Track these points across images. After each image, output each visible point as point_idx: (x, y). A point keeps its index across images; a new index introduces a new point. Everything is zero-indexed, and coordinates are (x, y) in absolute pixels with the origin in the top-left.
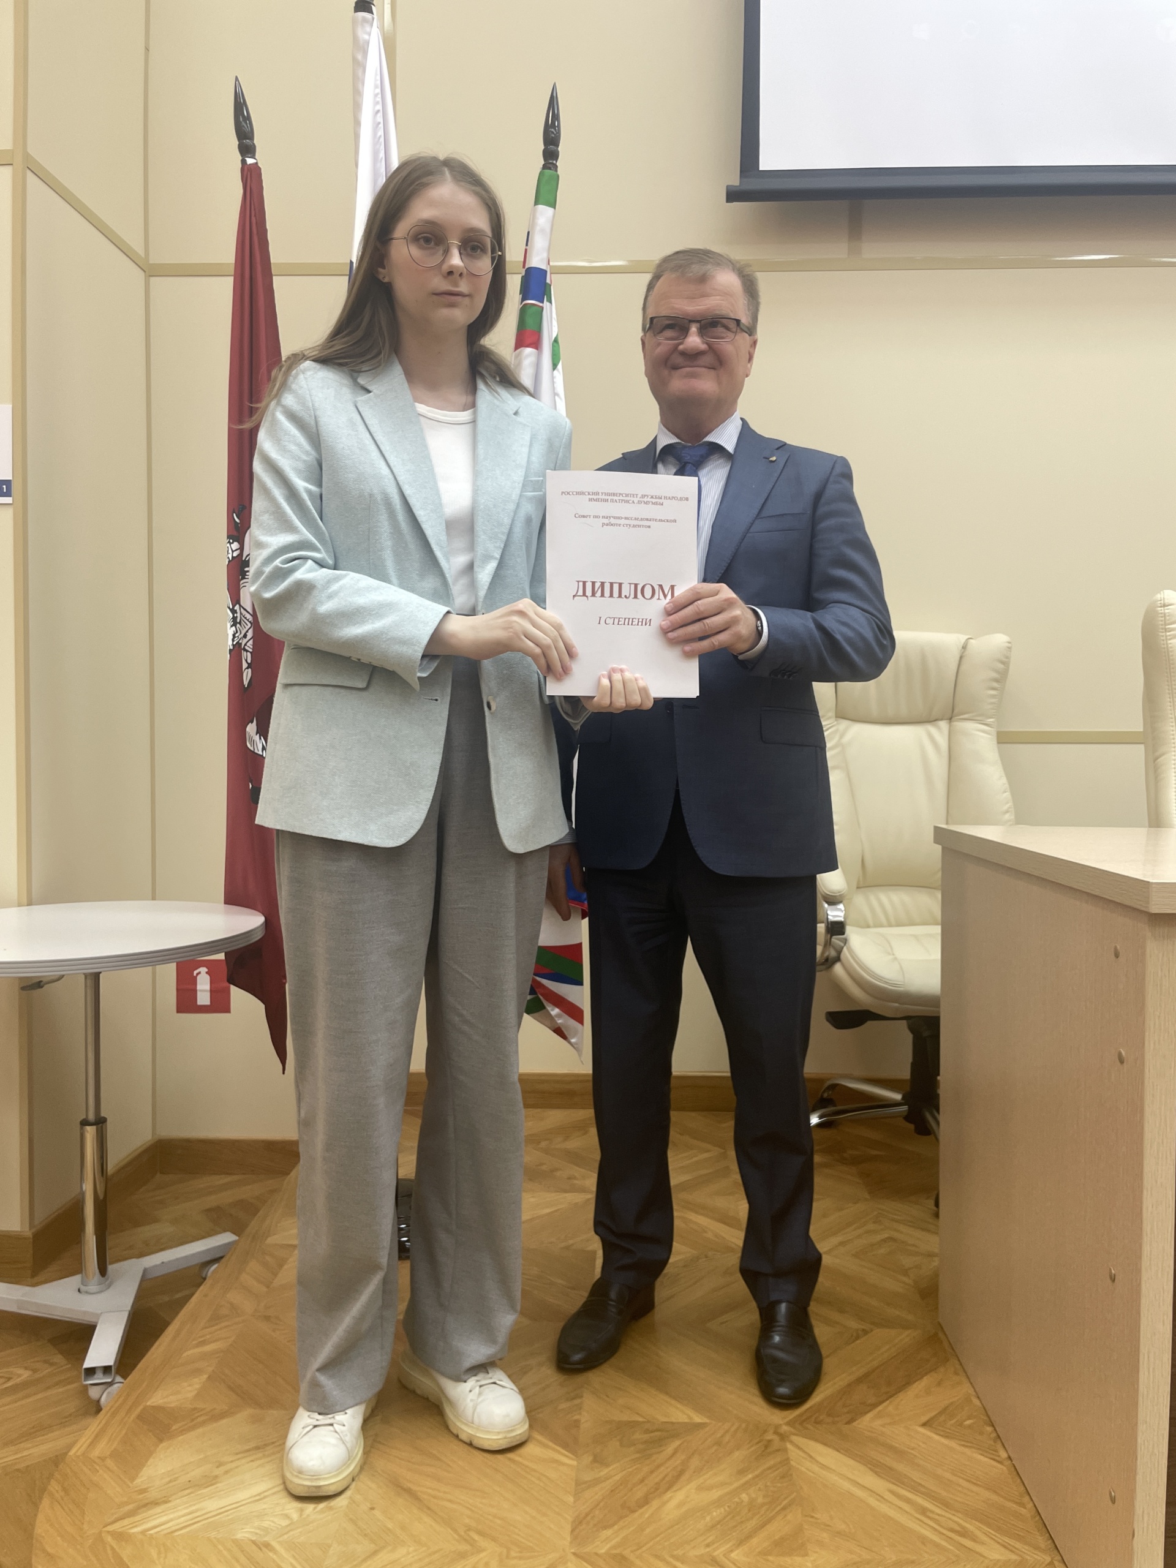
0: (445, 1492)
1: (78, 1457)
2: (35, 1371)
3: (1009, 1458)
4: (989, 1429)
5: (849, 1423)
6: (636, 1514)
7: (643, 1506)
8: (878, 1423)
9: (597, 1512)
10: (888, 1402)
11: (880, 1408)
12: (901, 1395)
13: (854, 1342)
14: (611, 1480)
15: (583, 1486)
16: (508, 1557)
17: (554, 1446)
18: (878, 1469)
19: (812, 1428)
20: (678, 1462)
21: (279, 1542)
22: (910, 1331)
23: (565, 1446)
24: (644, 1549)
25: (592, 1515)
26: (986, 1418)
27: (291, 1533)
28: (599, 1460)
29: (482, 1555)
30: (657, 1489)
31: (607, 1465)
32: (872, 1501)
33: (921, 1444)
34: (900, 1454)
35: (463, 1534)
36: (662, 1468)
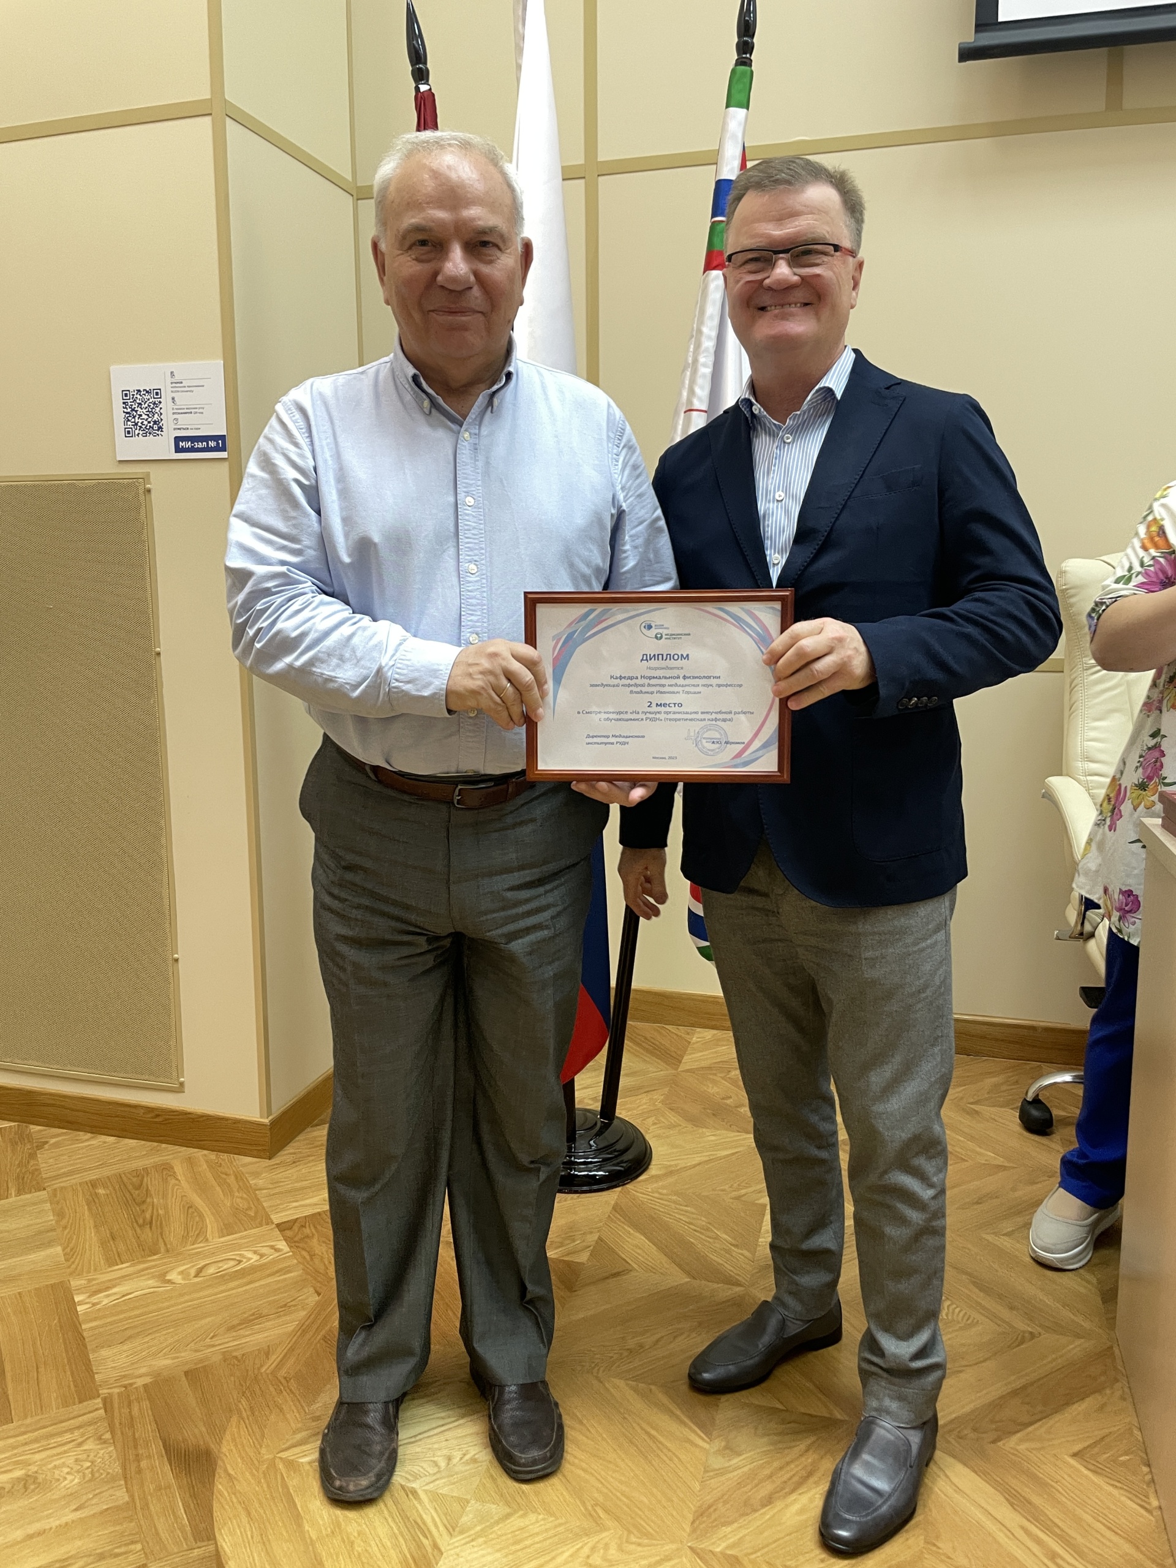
0: (581, 1460)
1: (268, 1375)
2: (262, 1256)
3: (1160, 1508)
4: (1145, 1469)
5: (994, 1442)
6: (757, 1514)
7: (766, 1506)
8: (1022, 1447)
9: (720, 1505)
10: (1040, 1423)
11: (1030, 1429)
12: (1057, 1417)
13: (1018, 1346)
14: (739, 1471)
15: (712, 1474)
16: (627, 1542)
17: (692, 1425)
18: (1016, 1501)
19: (953, 1442)
20: (810, 1460)
21: (426, 1491)
22: (1082, 1340)
23: (702, 1426)
24: (759, 1554)
25: (714, 1507)
26: (1144, 1456)
27: (437, 1482)
28: (730, 1450)
29: (604, 1535)
30: (783, 1489)
31: (739, 1454)
32: (1001, 1537)
33: (1066, 1477)
34: (1041, 1485)
35: (590, 1508)
36: (792, 1466)
